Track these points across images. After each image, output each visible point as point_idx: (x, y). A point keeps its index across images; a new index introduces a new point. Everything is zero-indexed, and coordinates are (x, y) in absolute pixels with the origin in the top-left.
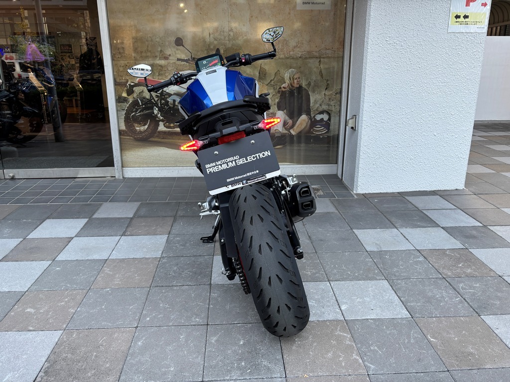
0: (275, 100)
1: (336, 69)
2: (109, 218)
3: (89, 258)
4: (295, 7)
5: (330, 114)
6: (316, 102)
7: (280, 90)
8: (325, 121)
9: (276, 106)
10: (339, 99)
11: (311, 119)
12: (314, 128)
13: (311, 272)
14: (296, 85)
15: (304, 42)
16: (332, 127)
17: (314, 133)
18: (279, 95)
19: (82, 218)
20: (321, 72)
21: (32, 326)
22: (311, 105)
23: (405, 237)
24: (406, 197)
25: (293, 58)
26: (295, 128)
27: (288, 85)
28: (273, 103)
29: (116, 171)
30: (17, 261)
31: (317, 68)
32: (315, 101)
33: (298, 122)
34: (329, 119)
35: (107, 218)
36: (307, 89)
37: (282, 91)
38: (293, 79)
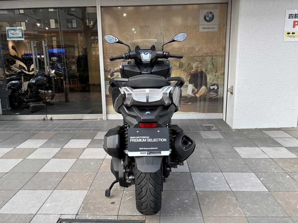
1: (221, 62)
3: (95, 158)
4: (199, 30)
5: (218, 86)
8: (215, 90)
10: (223, 78)
11: (207, 88)
12: (210, 93)
13: (212, 167)
14: (199, 71)
15: (204, 48)
16: (219, 93)
17: (210, 96)
18: (190, 76)
19: (88, 139)
20: (213, 63)
21: (73, 188)
22: (208, 81)
23: (263, 152)
24: (263, 131)
25: (198, 57)
26: (199, 93)
29: (103, 116)
30: (61, 158)
31: (211, 61)
32: (210, 79)
33: (200, 90)
34: (218, 88)
36: (205, 72)
37: (192, 74)
38: (198, 67)
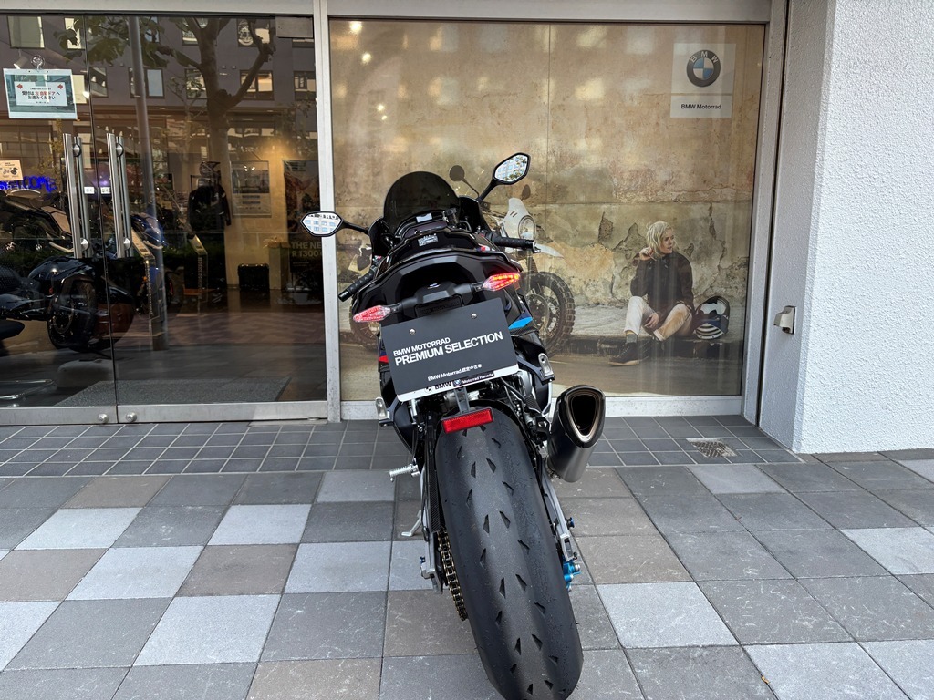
0: (627, 278)
2: (350, 502)
3: (351, 588)
4: (667, 113)
5: (728, 303)
6: (702, 281)
7: (638, 259)
8: (719, 316)
9: (629, 288)
10: (745, 276)
11: (693, 311)
12: (699, 329)
13: (810, 621)
14: (666, 251)
15: (682, 174)
16: (731, 327)
17: (699, 337)
18: (636, 268)
19: (297, 503)
20: (712, 227)
22: (694, 286)
25: (662, 203)
26: (663, 327)
27: (653, 251)
28: (624, 283)
29: (330, 408)
30: (212, 595)
31: (706, 220)
32: (702, 278)
33: (670, 317)
34: (727, 312)
35: (347, 503)
36: (687, 257)
37: (641, 260)
38: (662, 239)
